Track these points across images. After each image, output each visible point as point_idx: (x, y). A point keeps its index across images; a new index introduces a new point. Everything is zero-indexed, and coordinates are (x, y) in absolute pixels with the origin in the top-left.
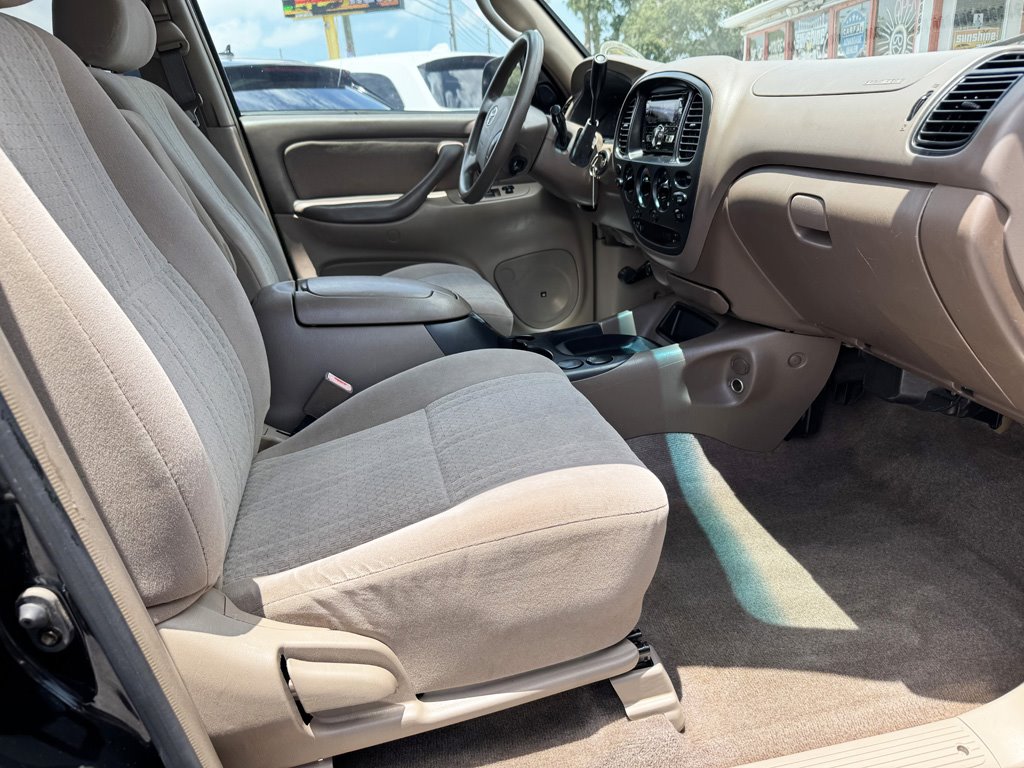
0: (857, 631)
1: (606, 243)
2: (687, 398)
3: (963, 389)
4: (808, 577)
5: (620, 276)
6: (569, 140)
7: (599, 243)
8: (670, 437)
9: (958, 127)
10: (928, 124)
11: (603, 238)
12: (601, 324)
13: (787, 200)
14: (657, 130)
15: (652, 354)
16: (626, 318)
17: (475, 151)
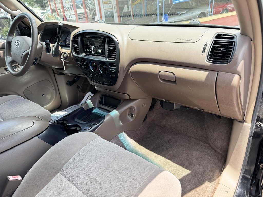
0: (191, 173)
1: (58, 75)
2: (121, 123)
3: (199, 108)
4: (171, 162)
5: (67, 84)
6: (50, 50)
7: (56, 75)
8: (119, 135)
9: (223, 57)
10: (210, 54)
11: (57, 73)
12: (83, 107)
13: (158, 72)
14: (92, 48)
15: (110, 115)
16: (89, 103)
17: (10, 55)
